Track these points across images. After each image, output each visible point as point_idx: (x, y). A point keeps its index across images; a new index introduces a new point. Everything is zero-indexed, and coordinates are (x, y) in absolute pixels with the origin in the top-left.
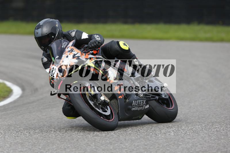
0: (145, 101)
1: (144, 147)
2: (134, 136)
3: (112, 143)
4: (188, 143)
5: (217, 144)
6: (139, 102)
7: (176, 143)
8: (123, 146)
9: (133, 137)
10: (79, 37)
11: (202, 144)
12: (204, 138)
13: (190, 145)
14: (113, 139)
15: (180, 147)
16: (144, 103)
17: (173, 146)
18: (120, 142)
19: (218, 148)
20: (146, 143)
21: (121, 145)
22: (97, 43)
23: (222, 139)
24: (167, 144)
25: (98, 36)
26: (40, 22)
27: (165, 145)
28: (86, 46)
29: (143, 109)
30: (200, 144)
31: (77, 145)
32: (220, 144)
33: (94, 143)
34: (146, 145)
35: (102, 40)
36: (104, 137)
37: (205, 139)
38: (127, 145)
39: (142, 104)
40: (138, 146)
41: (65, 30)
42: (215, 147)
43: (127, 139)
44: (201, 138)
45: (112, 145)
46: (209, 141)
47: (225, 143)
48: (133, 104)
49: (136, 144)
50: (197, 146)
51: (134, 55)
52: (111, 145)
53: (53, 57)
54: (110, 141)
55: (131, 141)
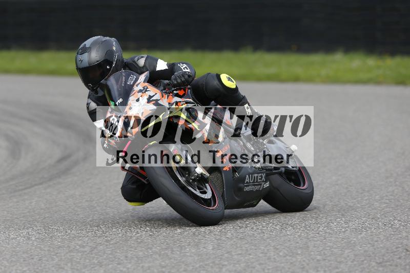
0: (264, 176)
1: (160, 270)
2: (141, 251)
3: (103, 264)
4: (238, 261)
5: (289, 263)
6: (254, 177)
7: (217, 262)
8: (121, 269)
9: (141, 253)
10: (152, 68)
11: (263, 264)
12: (266, 253)
13: (242, 265)
14: (105, 257)
15: (224, 270)
16: (263, 178)
17: (212, 267)
18: (116, 262)
19: (291, 270)
20: (163, 263)
21: (119, 266)
22: (186, 77)
23: (298, 254)
24: (201, 264)
25: (185, 66)
26: (85, 43)
27: (198, 266)
28: (166, 82)
29: (261, 189)
30: (260, 264)
31: (40, 268)
32: (295, 264)
33: (70, 263)
34: (163, 267)
35: (193, 73)
36: (88, 252)
37: (268, 255)
38: (129, 266)
39: (260, 181)
40: (149, 268)
41: (127, 56)
42: (287, 269)
43: (129, 255)
44: (262, 253)
45: (103, 266)
46: (276, 258)
47: (304, 261)
48: (246, 180)
49: (146, 265)
50: (254, 268)
51: (244, 97)
52: (101, 267)
53: (113, 101)
54: (98, 259)
55: (136, 259)
